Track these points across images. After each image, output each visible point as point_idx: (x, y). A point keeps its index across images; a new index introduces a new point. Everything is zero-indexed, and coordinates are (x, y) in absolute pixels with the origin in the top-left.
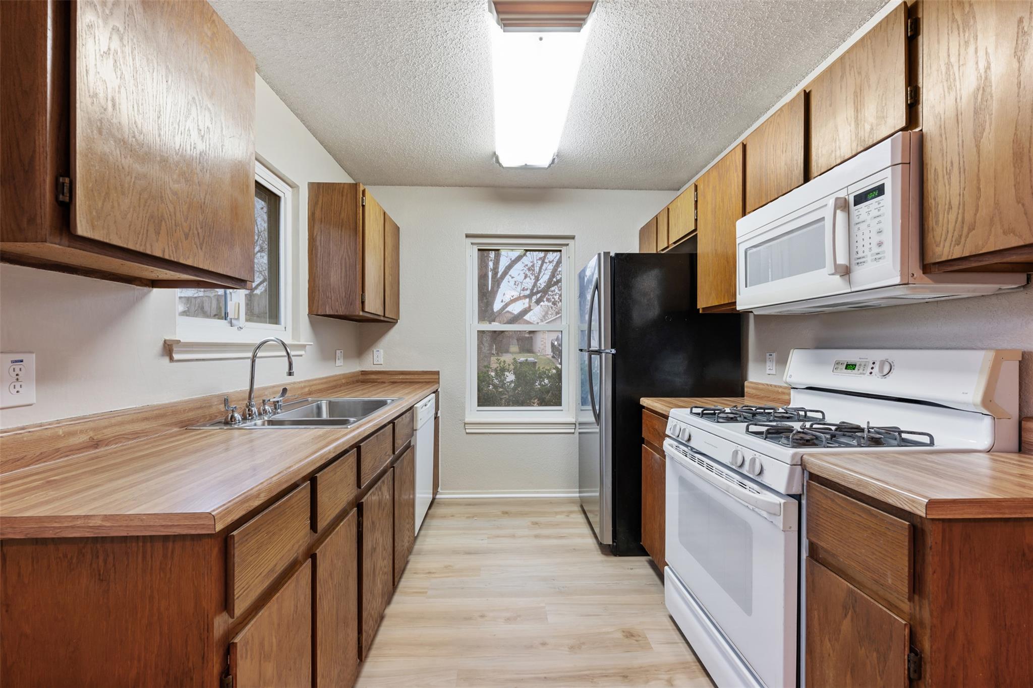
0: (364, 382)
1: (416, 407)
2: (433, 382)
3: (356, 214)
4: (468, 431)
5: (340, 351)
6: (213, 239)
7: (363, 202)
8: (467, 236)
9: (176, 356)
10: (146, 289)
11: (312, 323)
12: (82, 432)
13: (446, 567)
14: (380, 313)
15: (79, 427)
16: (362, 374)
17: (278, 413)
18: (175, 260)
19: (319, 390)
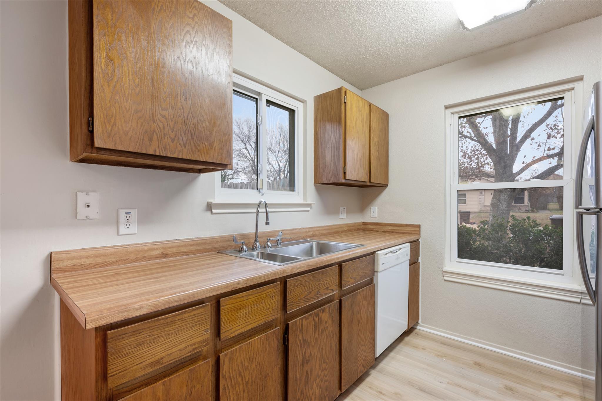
0: (364, 230)
1: (377, 254)
2: (415, 233)
3: (340, 110)
4: (446, 278)
5: (343, 208)
6: (194, 140)
7: (344, 100)
8: (447, 107)
9: (214, 211)
10: (196, 174)
11: (318, 190)
12: (157, 249)
13: (396, 394)
14: (367, 180)
15: (155, 247)
16: (363, 224)
17: (279, 247)
18: (164, 155)
19: (322, 234)
